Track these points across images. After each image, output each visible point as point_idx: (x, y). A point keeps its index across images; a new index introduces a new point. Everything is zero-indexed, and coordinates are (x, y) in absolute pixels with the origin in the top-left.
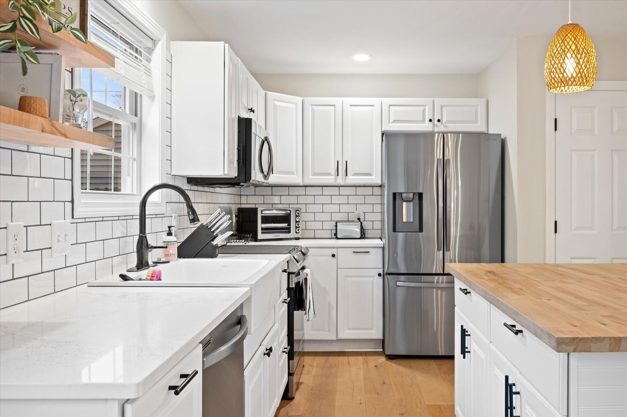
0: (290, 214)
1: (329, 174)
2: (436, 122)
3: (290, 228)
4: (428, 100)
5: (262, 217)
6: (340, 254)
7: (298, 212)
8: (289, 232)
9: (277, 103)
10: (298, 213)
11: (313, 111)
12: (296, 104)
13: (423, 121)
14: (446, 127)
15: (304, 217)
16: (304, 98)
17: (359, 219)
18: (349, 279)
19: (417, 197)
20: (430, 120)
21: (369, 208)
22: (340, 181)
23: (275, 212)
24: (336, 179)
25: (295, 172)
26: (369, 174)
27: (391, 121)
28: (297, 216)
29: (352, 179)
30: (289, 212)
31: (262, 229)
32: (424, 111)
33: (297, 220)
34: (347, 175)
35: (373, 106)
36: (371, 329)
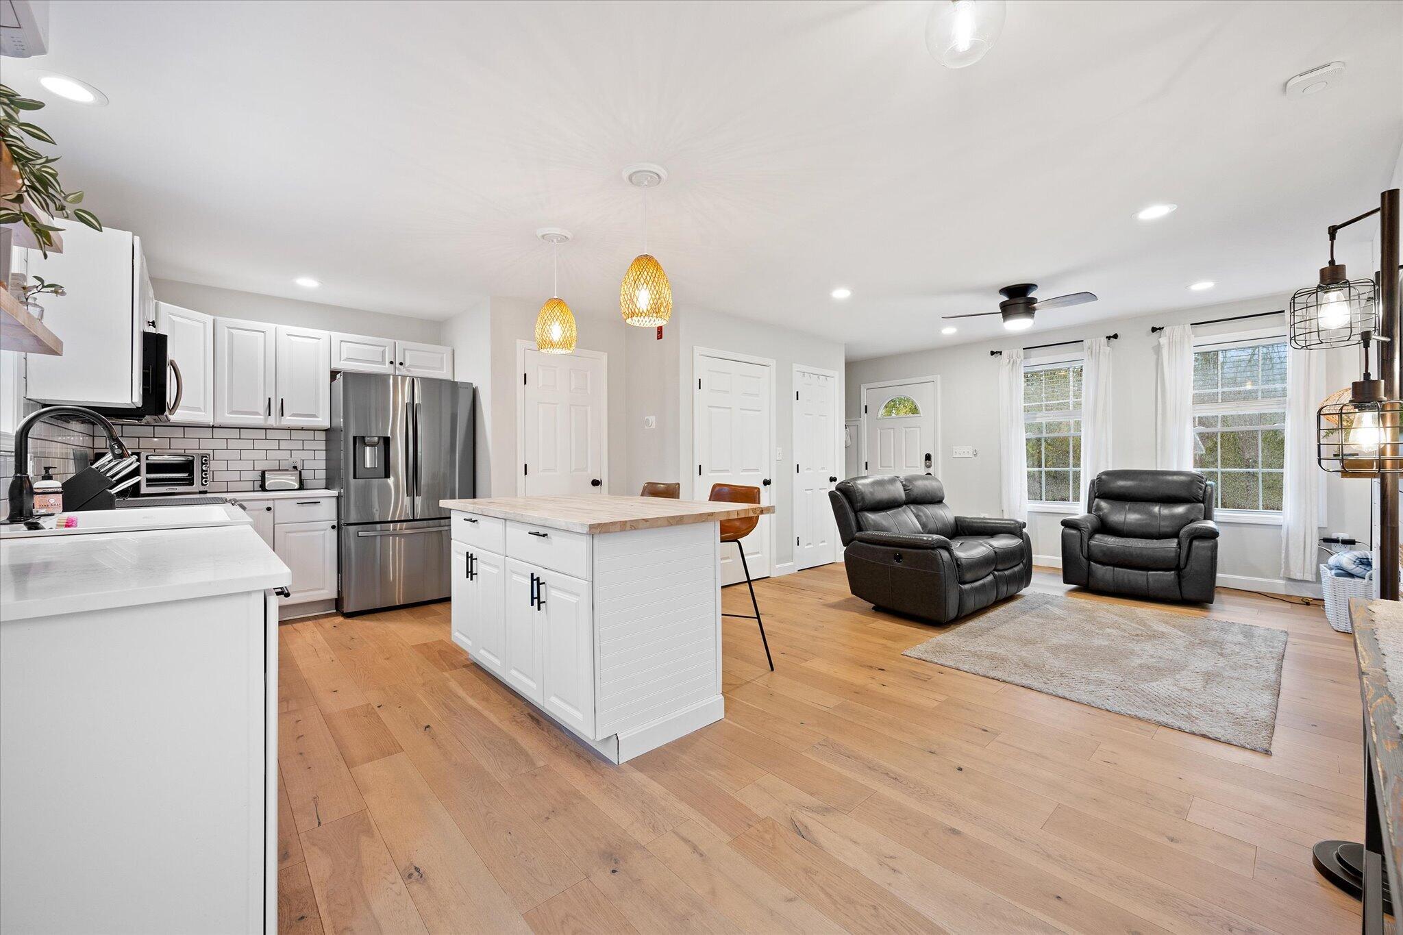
0: (192, 462)
1: (257, 413)
2: (398, 365)
3: (193, 479)
4: (388, 342)
5: (148, 465)
6: (279, 507)
7: (204, 458)
8: (192, 484)
9: (174, 318)
10: (205, 460)
11: (231, 336)
12: (204, 323)
13: (383, 362)
14: (409, 371)
15: (213, 465)
16: (215, 317)
17: (295, 468)
18: (290, 535)
19: (382, 441)
20: (392, 363)
21: (310, 455)
22: (272, 421)
23: (166, 457)
24: (266, 420)
25: (202, 408)
26: (314, 416)
27: (343, 358)
28: (204, 464)
29: (288, 420)
30: (191, 458)
31: (148, 480)
32: (384, 352)
33: (204, 469)
34: (282, 415)
35: (319, 339)
36: (323, 589)
